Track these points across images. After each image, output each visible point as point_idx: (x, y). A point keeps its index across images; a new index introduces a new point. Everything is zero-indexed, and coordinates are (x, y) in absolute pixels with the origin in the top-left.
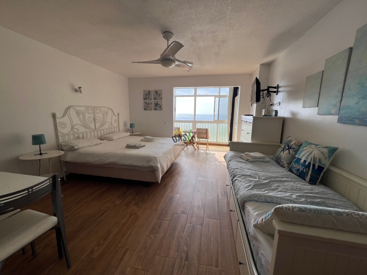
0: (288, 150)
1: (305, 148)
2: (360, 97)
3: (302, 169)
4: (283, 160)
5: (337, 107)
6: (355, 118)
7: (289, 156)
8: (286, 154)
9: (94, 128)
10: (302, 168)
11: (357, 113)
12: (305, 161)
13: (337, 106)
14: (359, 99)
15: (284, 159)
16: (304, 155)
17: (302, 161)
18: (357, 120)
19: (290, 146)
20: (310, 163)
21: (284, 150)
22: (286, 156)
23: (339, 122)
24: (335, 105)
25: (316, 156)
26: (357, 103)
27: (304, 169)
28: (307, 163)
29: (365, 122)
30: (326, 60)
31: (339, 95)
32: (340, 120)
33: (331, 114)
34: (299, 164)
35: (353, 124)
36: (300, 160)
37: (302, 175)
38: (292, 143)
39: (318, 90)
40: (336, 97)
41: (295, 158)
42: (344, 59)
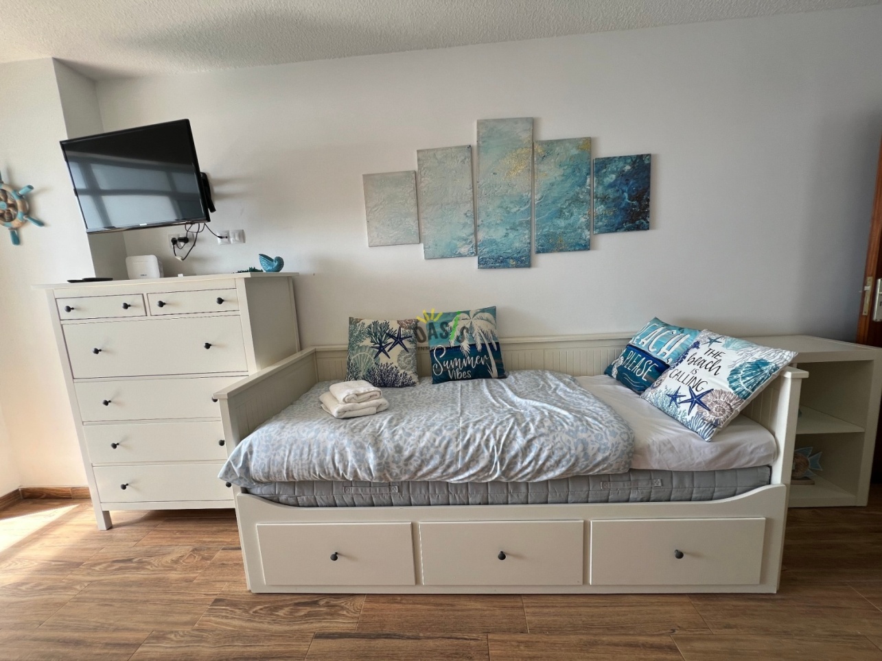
0: (398, 346)
2: (508, 228)
3: (476, 362)
4: (402, 371)
5: (471, 242)
6: (508, 258)
7: (410, 356)
8: (400, 356)
10: (474, 360)
11: (509, 251)
12: (473, 346)
13: (469, 241)
14: (507, 229)
15: (402, 368)
16: (461, 337)
17: (465, 346)
18: (511, 260)
19: (396, 335)
20: (483, 345)
21: (387, 349)
22: (402, 359)
23: (482, 266)
24: (466, 240)
25: (485, 329)
26: (505, 236)
27: (479, 360)
28: (479, 347)
29: (523, 261)
30: (418, 151)
31: (470, 221)
32: (484, 264)
33: (460, 255)
34: (463, 357)
35: (507, 266)
36: (458, 348)
37: (480, 373)
38: (394, 326)
39: (414, 210)
40: (465, 225)
41: (440, 350)
42: (463, 161)
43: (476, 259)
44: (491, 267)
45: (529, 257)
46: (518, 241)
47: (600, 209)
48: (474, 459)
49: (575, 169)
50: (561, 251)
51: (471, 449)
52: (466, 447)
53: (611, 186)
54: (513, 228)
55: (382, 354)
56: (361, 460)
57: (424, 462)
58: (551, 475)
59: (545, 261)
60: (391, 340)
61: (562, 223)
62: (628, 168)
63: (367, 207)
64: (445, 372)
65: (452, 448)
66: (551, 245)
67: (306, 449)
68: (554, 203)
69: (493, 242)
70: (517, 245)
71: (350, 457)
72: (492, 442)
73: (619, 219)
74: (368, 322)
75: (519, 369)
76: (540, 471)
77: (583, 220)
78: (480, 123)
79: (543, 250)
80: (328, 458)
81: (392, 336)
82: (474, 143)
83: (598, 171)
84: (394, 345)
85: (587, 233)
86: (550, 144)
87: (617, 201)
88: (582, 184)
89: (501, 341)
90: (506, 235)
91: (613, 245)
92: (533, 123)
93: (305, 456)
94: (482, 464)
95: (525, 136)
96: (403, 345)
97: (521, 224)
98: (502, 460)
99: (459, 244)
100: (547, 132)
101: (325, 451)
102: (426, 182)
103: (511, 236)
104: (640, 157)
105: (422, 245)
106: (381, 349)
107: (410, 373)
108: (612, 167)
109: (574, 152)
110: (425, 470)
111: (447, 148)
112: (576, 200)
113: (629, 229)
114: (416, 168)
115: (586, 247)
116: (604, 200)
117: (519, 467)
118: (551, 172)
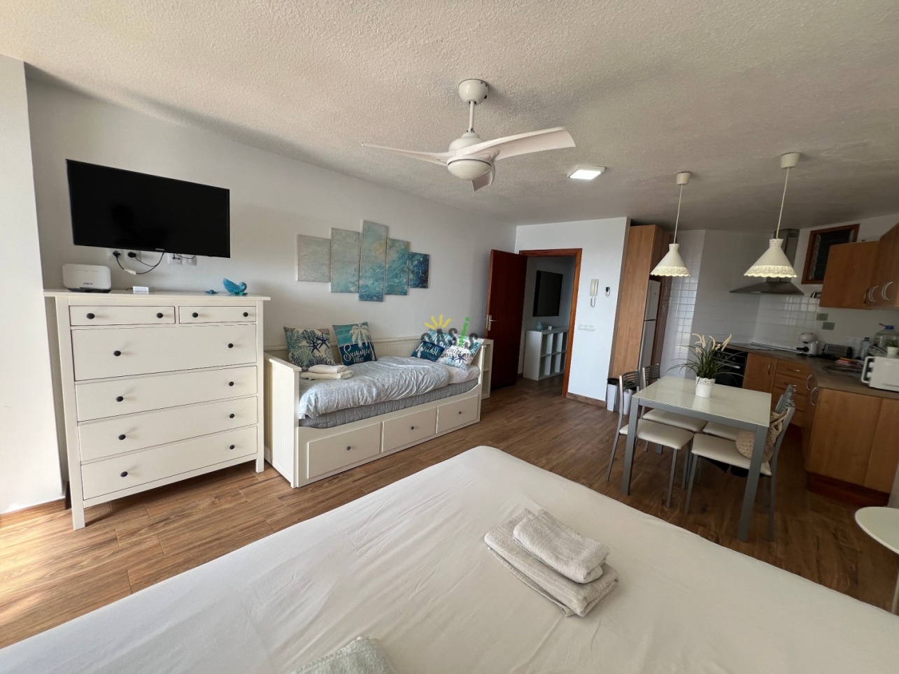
0: (324, 345)
1: (351, 332)
3: (365, 352)
4: (329, 360)
6: (373, 296)
8: (325, 351)
11: (374, 292)
12: (364, 344)
13: (355, 284)
14: (374, 281)
16: (357, 339)
17: (360, 345)
18: (375, 297)
19: (322, 339)
21: (318, 347)
22: (327, 352)
25: (366, 334)
27: (367, 351)
28: (367, 344)
29: (380, 298)
30: (332, 229)
31: (357, 274)
32: (362, 298)
33: (350, 292)
34: (360, 350)
35: (373, 300)
36: (357, 345)
37: (368, 358)
38: (319, 333)
39: (327, 262)
40: (354, 275)
41: (347, 347)
42: (355, 240)
43: (357, 295)
44: (366, 300)
45: (382, 296)
46: (378, 287)
47: (411, 276)
48: (408, 386)
49: (403, 255)
50: (396, 294)
51: (407, 382)
52: (405, 381)
53: (416, 266)
54: (376, 281)
55: (315, 350)
56: (370, 392)
57: (392, 390)
58: (429, 389)
59: (389, 298)
60: (319, 342)
61: (397, 280)
62: (422, 259)
63: (299, 255)
64: (352, 359)
65: (401, 382)
66: (392, 291)
67: (345, 392)
68: (394, 270)
69: (367, 286)
70: (377, 289)
71: (365, 392)
72: (413, 379)
73: (417, 283)
74: (301, 331)
75: (382, 356)
76: (427, 388)
77: (405, 280)
78: (365, 222)
79: (388, 293)
80: (356, 394)
81: (320, 339)
82: (360, 230)
83: (412, 258)
84: (322, 344)
85: (406, 287)
86: (394, 241)
87: (418, 273)
88: (405, 263)
89: (372, 341)
90: (373, 284)
91: (415, 293)
92: (387, 228)
93: (346, 395)
94: (410, 388)
95: (384, 234)
96: (326, 344)
97: (380, 279)
98: (416, 384)
99: (350, 285)
100: (393, 235)
101: (354, 390)
102: (335, 246)
103: (375, 284)
104: (426, 255)
105: (330, 284)
106: (315, 347)
107: (332, 361)
108: (417, 257)
109: (403, 247)
110: (392, 393)
111: (348, 231)
112: (403, 270)
113: (421, 287)
114: (329, 237)
115: (405, 293)
116: (413, 272)
117: (421, 387)
118: (393, 255)
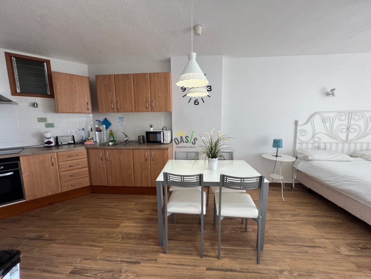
9: (345, 139)
